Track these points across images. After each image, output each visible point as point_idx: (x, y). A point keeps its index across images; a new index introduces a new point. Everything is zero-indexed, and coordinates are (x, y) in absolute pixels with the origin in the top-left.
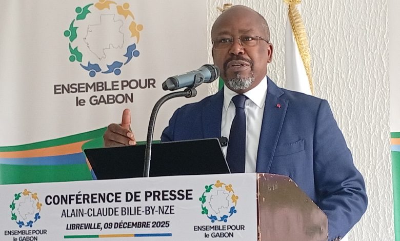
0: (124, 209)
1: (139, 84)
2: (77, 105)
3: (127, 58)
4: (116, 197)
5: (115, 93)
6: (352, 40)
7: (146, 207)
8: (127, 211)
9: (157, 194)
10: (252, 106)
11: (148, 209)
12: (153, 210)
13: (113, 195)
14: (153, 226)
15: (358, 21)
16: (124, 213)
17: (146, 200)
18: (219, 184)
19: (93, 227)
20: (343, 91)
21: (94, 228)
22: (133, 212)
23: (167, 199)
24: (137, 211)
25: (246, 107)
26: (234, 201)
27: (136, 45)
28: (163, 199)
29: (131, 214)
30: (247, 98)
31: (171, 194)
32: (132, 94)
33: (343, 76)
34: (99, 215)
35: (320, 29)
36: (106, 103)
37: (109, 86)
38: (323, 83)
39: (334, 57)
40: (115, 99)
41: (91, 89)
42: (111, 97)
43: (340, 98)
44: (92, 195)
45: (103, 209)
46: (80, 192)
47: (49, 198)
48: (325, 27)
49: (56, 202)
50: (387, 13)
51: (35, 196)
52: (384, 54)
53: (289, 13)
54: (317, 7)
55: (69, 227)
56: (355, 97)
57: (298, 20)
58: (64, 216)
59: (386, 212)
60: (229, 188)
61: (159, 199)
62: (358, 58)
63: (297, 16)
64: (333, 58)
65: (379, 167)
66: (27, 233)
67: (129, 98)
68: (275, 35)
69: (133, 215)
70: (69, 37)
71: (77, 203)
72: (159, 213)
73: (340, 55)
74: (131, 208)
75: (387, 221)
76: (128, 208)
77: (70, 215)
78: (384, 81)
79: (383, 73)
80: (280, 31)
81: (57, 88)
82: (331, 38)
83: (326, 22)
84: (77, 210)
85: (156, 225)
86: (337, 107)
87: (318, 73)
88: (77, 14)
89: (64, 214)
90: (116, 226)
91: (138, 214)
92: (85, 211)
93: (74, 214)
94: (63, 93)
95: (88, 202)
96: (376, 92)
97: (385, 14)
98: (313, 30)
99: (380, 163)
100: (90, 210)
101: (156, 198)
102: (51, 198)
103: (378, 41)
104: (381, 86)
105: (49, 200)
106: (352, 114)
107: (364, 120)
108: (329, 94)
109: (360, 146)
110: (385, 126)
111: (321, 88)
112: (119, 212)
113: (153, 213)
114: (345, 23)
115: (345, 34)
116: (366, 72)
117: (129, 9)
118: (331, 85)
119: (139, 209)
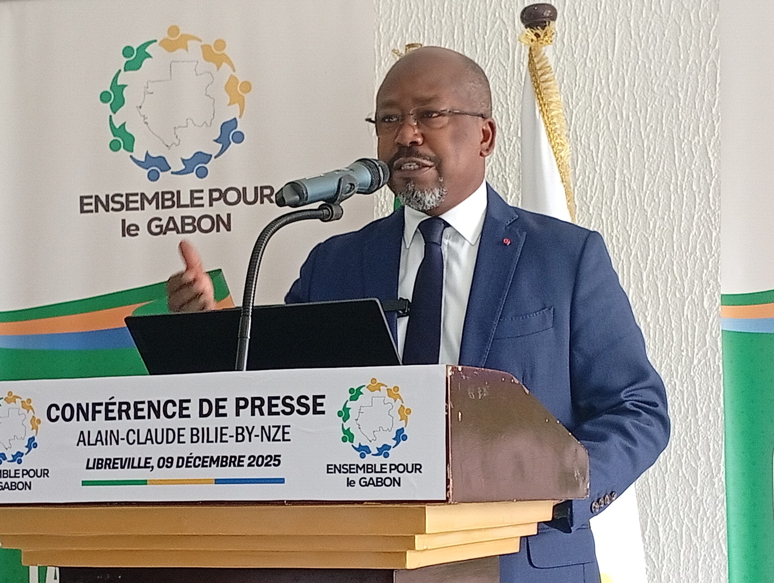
0: (195, 432)
1: (242, 195)
2: (124, 235)
3: (221, 145)
4: (182, 409)
5: (196, 213)
6: (651, 116)
7: (237, 428)
8: (200, 435)
9: (258, 403)
10: (456, 240)
11: (240, 431)
12: (250, 434)
13: (174, 405)
14: (250, 465)
15: (664, 81)
16: (195, 438)
17: (238, 414)
18: (375, 386)
19: (136, 464)
20: (633, 215)
21: (139, 467)
22: (212, 438)
23: (277, 414)
24: (220, 433)
25: (445, 241)
26: (404, 418)
27: (238, 119)
28: (270, 413)
29: (208, 441)
30: (447, 225)
31: (284, 404)
32: (229, 216)
33: (634, 186)
34: (149, 442)
35: (591, 95)
36: (178, 232)
37: (185, 199)
38: (594, 198)
39: (616, 149)
40: (196, 224)
41: (150, 204)
42: (189, 221)
43: (628, 228)
44: (136, 403)
45: (156, 430)
46: (113, 398)
47: (54, 409)
48: (601, 92)
49: (68, 416)
50: (718, 66)
51: (27, 405)
52: (712, 144)
53: (529, 63)
54: (585, 52)
55: (91, 465)
56: (654, 227)
57: (547, 77)
58: (81, 444)
59: (711, 447)
60: (394, 393)
61: (262, 414)
62: (662, 151)
63: (546, 69)
64: (614, 152)
65: (699, 361)
66: (13, 474)
67: (223, 222)
68: (505, 106)
69: (212, 442)
70: (109, 104)
71: (107, 418)
72: (262, 440)
73: (628, 146)
74: (208, 429)
75: (713, 465)
76: (203, 429)
77: (92, 441)
78: (711, 195)
79: (708, 181)
80: (514, 98)
81: (86, 201)
82: (612, 112)
83: (603, 81)
84: (107, 432)
85: (255, 463)
86: (620, 246)
87: (586, 180)
88: (126, 60)
89: (83, 439)
90: (180, 464)
91: (221, 441)
92: (122, 435)
93: (101, 440)
94: (97, 211)
95: (128, 417)
96: (696, 216)
97: (716, 67)
98: (577, 97)
99: (701, 352)
100: (131, 433)
101: (257, 410)
102: (58, 409)
103: (701, 119)
104: (706, 206)
105: (54, 413)
106: (650, 258)
107: (673, 270)
108: (607, 219)
109: (663, 320)
110: (711, 281)
111: (591, 209)
112: (187, 438)
113: (250, 440)
114: (639, 85)
115: (638, 106)
116: (677, 179)
117: (226, 51)
118: (611, 203)
119: (224, 431)
